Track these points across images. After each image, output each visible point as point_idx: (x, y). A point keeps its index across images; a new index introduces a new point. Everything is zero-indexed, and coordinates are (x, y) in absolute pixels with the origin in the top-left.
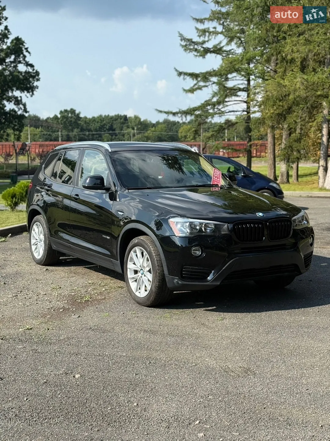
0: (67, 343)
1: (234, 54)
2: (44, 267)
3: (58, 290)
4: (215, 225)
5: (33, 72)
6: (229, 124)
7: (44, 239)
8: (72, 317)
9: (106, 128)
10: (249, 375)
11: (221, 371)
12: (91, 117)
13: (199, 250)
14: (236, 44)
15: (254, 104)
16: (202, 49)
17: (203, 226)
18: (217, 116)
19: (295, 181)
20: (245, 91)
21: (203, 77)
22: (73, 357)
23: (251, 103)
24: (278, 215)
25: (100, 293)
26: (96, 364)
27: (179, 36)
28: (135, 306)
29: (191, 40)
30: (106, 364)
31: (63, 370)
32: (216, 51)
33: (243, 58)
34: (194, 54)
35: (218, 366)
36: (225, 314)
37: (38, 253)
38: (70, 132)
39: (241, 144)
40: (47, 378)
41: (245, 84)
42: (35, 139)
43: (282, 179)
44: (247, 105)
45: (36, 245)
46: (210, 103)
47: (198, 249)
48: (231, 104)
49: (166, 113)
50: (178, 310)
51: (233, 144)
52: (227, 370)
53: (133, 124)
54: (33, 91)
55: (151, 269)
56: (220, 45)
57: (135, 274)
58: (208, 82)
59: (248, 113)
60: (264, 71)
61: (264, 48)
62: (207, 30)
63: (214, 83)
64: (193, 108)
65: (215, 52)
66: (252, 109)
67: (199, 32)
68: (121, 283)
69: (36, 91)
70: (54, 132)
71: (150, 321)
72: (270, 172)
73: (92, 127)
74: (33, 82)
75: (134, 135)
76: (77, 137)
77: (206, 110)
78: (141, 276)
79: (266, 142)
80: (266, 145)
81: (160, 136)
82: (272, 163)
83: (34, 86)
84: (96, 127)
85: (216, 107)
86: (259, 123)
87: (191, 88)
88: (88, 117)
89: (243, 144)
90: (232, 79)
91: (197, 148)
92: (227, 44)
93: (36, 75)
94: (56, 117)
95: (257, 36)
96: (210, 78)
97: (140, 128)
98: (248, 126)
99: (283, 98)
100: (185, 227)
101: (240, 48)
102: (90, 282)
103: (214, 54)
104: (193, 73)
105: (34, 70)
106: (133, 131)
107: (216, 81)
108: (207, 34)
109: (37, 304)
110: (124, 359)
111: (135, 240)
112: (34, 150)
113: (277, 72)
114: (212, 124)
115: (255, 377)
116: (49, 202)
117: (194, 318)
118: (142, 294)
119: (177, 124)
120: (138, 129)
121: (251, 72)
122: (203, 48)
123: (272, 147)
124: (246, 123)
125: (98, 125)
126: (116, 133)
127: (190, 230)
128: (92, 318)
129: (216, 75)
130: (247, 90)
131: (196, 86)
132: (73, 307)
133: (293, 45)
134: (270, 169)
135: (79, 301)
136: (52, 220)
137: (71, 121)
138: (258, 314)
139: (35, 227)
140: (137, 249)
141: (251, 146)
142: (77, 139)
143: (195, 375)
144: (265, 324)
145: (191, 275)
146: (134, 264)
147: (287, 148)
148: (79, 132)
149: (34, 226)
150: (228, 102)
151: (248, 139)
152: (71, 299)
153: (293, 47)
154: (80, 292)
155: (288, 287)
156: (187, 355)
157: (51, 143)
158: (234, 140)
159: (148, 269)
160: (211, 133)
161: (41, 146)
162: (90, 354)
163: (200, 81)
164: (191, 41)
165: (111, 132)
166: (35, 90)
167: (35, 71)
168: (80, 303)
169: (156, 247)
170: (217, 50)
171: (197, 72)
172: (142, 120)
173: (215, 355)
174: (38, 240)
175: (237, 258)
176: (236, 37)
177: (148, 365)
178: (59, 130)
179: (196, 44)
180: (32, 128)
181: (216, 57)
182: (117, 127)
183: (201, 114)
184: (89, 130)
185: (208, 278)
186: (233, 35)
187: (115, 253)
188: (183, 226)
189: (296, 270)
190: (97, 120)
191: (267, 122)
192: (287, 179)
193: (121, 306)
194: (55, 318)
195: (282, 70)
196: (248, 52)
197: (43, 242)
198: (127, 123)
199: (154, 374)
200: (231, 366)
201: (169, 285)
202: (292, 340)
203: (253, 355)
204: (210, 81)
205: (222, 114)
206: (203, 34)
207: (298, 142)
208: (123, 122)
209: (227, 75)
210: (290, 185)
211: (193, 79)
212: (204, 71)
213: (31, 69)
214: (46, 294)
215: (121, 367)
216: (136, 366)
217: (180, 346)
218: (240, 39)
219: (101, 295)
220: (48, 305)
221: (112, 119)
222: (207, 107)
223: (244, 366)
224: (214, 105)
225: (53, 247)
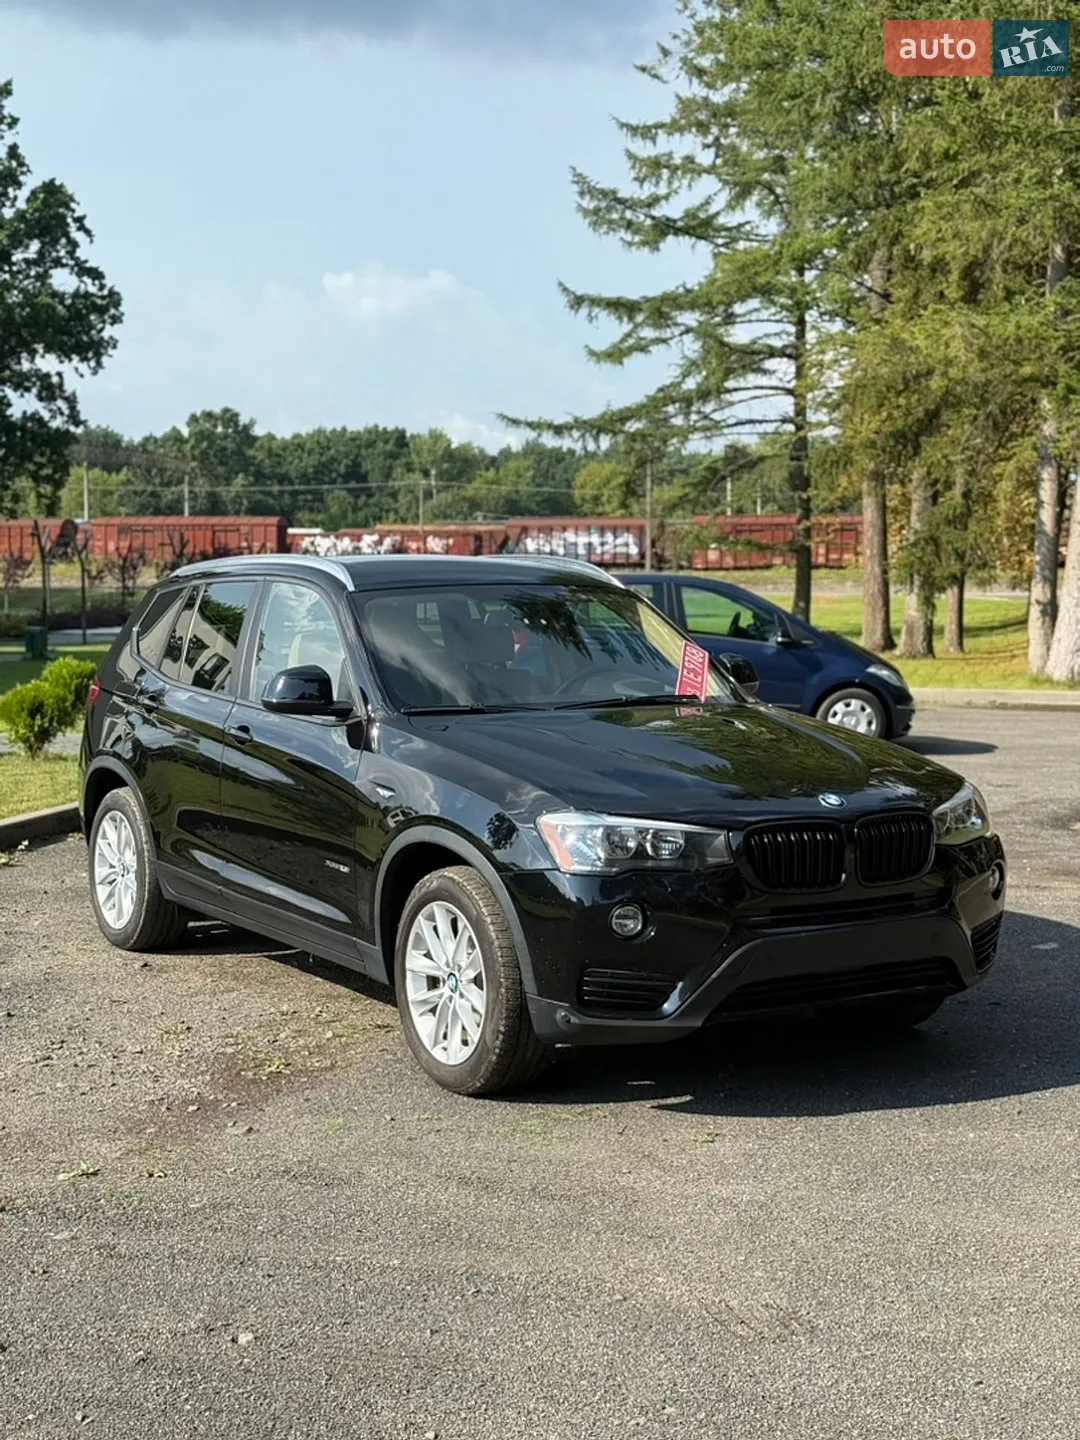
0: (209, 1223)
1: (752, 237)
2: (136, 954)
3: (182, 1037)
4: (688, 835)
5: (100, 294)
6: (738, 461)
7: (135, 865)
8: (227, 1131)
9: (336, 471)
10: (793, 1333)
11: (704, 1319)
12: (288, 436)
13: (634, 918)
14: (759, 205)
15: (819, 400)
16: (649, 222)
17: (649, 837)
18: (697, 436)
19: (952, 649)
20: (789, 356)
21: (653, 313)
22: (231, 1274)
23: (810, 396)
24: (889, 800)
25: (318, 1046)
26: (304, 1297)
27: (574, 182)
28: (432, 1095)
29: (614, 192)
30: (336, 1295)
31: (197, 1317)
32: (694, 228)
33: (781, 253)
34: (622, 239)
35: (695, 1303)
36: (721, 1120)
37: (115, 911)
38: (218, 486)
39: (777, 525)
40: (147, 1345)
41: (789, 334)
42: (106, 505)
43: (910, 644)
44: (796, 404)
45: (111, 883)
46: (674, 394)
47: (631, 914)
48: (745, 398)
49: (530, 425)
50: (569, 1107)
51: (751, 525)
52: (724, 1317)
53: (426, 457)
54: (98, 356)
55: (480, 973)
56: (707, 211)
57: (429, 990)
58: (668, 326)
59: (799, 428)
60: (849, 294)
61: (848, 222)
62: (663, 160)
63: (688, 330)
64: (621, 411)
65: (691, 231)
66: (812, 417)
67: (638, 166)
68: (384, 1013)
69: (111, 356)
70: (168, 484)
71: (477, 1145)
72: (870, 618)
73: (292, 468)
74: (100, 326)
75: (428, 495)
76: (245, 502)
77: (662, 416)
78: (451, 997)
79: (857, 519)
80: (860, 529)
81: (514, 496)
82: (876, 590)
83: (102, 338)
84: (306, 467)
85: (694, 409)
86: (832, 462)
87: (614, 346)
88: (279, 436)
89: (784, 525)
90: (747, 318)
91: (635, 536)
92: (731, 206)
93: (109, 305)
94: (175, 437)
95: (825, 183)
96: (674, 314)
97: (447, 470)
98: (800, 469)
99: (911, 382)
100: (589, 842)
101: (772, 219)
102: (285, 1008)
103: (687, 237)
104: (619, 299)
105: (102, 287)
106: (424, 482)
107: (694, 324)
108: (665, 173)
109: (114, 1085)
110: (394, 1279)
111: (431, 881)
112: (100, 544)
113: (892, 299)
114: (681, 459)
115: (812, 1342)
116: (155, 747)
117: (621, 1134)
118: (453, 1054)
119: (568, 457)
120: (440, 475)
121: (808, 298)
122: (653, 218)
123: (877, 539)
124: (792, 459)
125: (311, 462)
126: (370, 488)
127: (605, 851)
128: (291, 1134)
129: (693, 306)
130: (794, 353)
131: (631, 341)
132: (232, 1096)
133: (942, 218)
134: (870, 609)
135: (250, 1074)
136: (162, 801)
137: (224, 449)
138: (825, 1120)
139: (107, 825)
140: (437, 908)
141: (808, 531)
142: (243, 508)
143: (622, 1333)
144: (848, 1156)
145: (610, 996)
146: (428, 955)
147: (922, 542)
148: (251, 485)
149: (105, 823)
150: (734, 394)
151: (799, 511)
152: (225, 1070)
153: (942, 222)
154: (254, 1045)
155: (923, 1026)
156: (597, 1266)
157: (159, 520)
158: (755, 511)
159: (472, 974)
160: (679, 492)
161: (123, 530)
162: (284, 1262)
163: (641, 324)
164: (612, 198)
165: (353, 485)
166: (106, 353)
167: (105, 292)
168: (253, 1081)
169: (495, 905)
170: (698, 226)
171: (633, 294)
172: (454, 446)
173: (685, 1266)
174: (117, 869)
175: (759, 941)
176: (758, 183)
177: (471, 1301)
178: (183, 478)
179: (630, 208)
180: (97, 471)
181: (693, 247)
182: (373, 470)
183: (647, 432)
184: (283, 479)
185: (665, 1006)
186: (750, 176)
187: (367, 920)
188: (583, 839)
189: (944, 977)
190: (308, 446)
191: (857, 458)
192: (925, 644)
193: (385, 1091)
194: (171, 1136)
195: (907, 292)
196: (797, 235)
197: (132, 876)
198: (405, 456)
199: (492, 1329)
200: (736, 1302)
201: (539, 1027)
202: (934, 1211)
203: (808, 1262)
204: (676, 324)
205: (715, 432)
206: (653, 174)
207: (959, 526)
208: (391, 452)
209: (730, 305)
210: (937, 663)
211: (620, 318)
212: (654, 292)
213: (94, 284)
214: (141, 1052)
215: (383, 1308)
216: (433, 1302)
217: (574, 1234)
218: (772, 191)
219: (320, 1053)
220: (150, 1091)
221: (358, 442)
222: (664, 409)
223: (778, 1301)
224: (687, 401)
225: (164, 892)
